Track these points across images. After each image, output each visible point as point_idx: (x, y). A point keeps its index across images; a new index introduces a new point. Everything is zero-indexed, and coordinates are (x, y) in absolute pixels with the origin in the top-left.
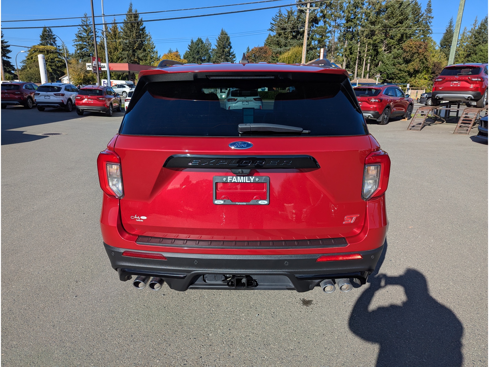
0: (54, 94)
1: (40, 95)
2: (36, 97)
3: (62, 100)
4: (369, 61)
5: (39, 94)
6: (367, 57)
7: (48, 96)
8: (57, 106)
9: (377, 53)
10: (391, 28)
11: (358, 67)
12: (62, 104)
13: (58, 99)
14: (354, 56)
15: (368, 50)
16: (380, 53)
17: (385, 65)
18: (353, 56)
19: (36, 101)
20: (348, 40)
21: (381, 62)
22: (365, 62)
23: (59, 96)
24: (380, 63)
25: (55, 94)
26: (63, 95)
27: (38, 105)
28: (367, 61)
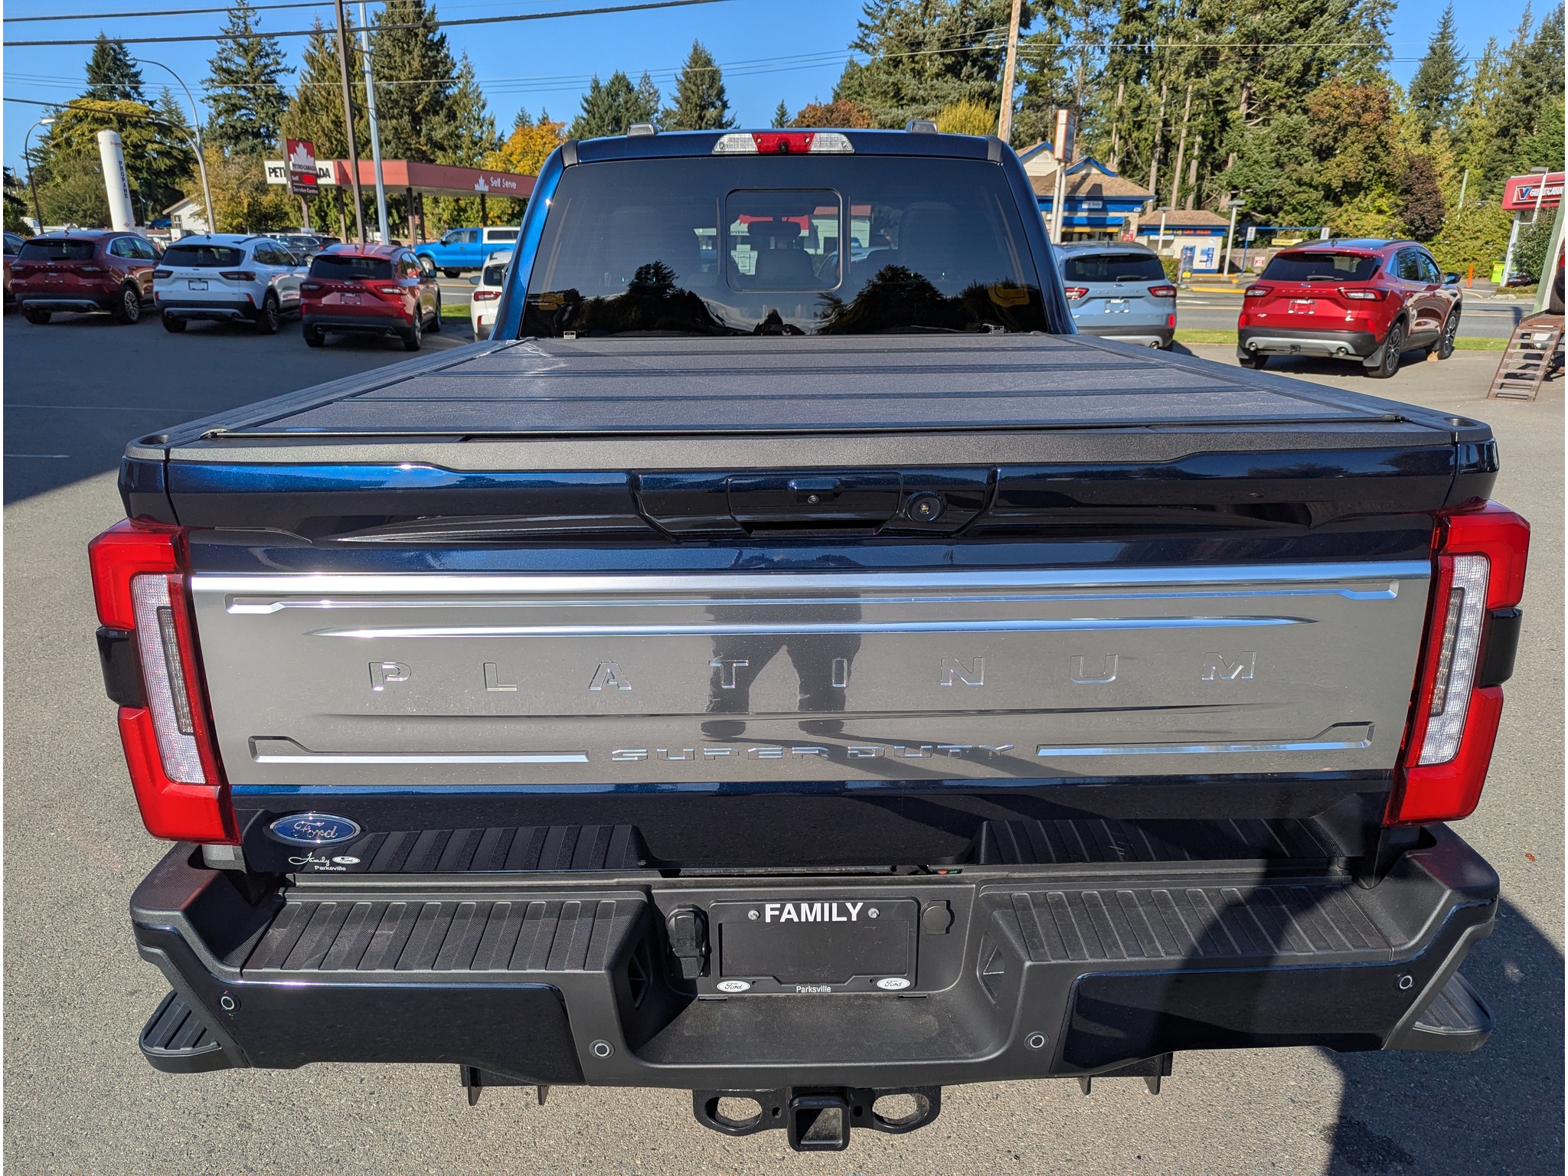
0: (221, 273)
1: (173, 276)
2: (160, 285)
3: (249, 295)
4: (1196, 152)
5: (170, 273)
6: (1190, 139)
7: (200, 279)
8: (234, 314)
9: (1225, 124)
10: (1270, 40)
11: (1159, 170)
12: (247, 307)
13: (235, 290)
14: (1147, 136)
15: (1193, 116)
16: (1231, 125)
17: (1250, 166)
18: (1145, 134)
19: (161, 298)
20: (1129, 81)
21: (1235, 154)
22: (1185, 155)
23: (238, 279)
24: (1233, 156)
25: (225, 275)
26: (249, 277)
27: (168, 313)
28: (1188, 152)
